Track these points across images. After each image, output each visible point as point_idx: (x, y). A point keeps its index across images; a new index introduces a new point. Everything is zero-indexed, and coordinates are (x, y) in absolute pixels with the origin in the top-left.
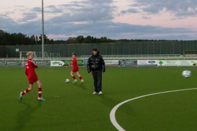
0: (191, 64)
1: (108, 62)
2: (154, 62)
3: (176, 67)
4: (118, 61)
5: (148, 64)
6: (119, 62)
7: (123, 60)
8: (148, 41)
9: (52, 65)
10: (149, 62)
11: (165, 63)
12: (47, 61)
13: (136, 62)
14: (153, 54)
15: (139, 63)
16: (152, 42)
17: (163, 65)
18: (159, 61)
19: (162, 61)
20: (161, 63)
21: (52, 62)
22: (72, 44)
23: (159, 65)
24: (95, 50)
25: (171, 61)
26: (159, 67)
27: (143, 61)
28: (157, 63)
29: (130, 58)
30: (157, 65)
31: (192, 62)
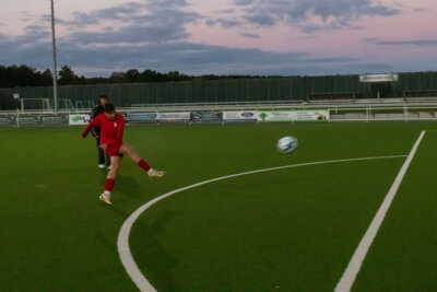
0: (315, 118)
2: (252, 115)
3: (289, 123)
4: (189, 114)
5: (242, 118)
6: (192, 116)
7: (198, 112)
9: (71, 123)
10: (243, 115)
11: (270, 116)
12: (63, 116)
13: (220, 115)
15: (226, 116)
17: (266, 119)
18: (260, 113)
19: (265, 113)
20: (263, 116)
21: (71, 117)
23: (260, 119)
25: (280, 112)
26: (261, 123)
27: (232, 114)
28: (257, 115)
29: (210, 108)
30: (256, 120)
31: (316, 114)
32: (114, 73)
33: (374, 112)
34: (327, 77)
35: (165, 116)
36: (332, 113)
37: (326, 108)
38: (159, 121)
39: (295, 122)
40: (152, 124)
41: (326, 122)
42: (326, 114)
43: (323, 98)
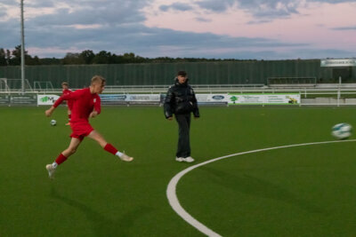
0: (286, 101)
1: (141, 98)
2: (223, 97)
3: (259, 106)
4: (159, 96)
5: (213, 100)
6: (162, 98)
9: (40, 103)
10: (213, 97)
11: (241, 99)
12: (31, 96)
17: (237, 102)
18: (231, 96)
19: (236, 96)
20: (234, 99)
21: (40, 97)
23: (230, 102)
24: (183, 74)
25: (251, 95)
26: (231, 106)
28: (227, 98)
30: (226, 103)
31: (287, 97)
33: (344, 97)
35: (134, 98)
36: (302, 97)
37: (298, 92)
38: (128, 103)
39: (266, 106)
40: (122, 105)
41: (297, 106)
42: (297, 98)
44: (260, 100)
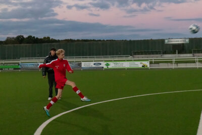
0: (140, 66)
2: (100, 64)
3: (124, 69)
5: (94, 66)
8: (95, 41)
10: (94, 64)
11: (112, 65)
13: (80, 65)
14: (100, 55)
15: (84, 65)
16: (100, 42)
17: (109, 67)
18: (106, 63)
19: (109, 63)
20: (107, 65)
22: (10, 45)
23: (105, 67)
25: (118, 63)
26: (106, 69)
27: (88, 64)
28: (103, 65)
29: (73, 60)
30: (103, 67)
31: (141, 63)
32: (8, 38)
33: (177, 62)
34: (144, 41)
36: (151, 63)
37: (148, 60)
39: (128, 69)
41: (148, 69)
42: (147, 64)
43: (142, 54)
44: (124, 65)
